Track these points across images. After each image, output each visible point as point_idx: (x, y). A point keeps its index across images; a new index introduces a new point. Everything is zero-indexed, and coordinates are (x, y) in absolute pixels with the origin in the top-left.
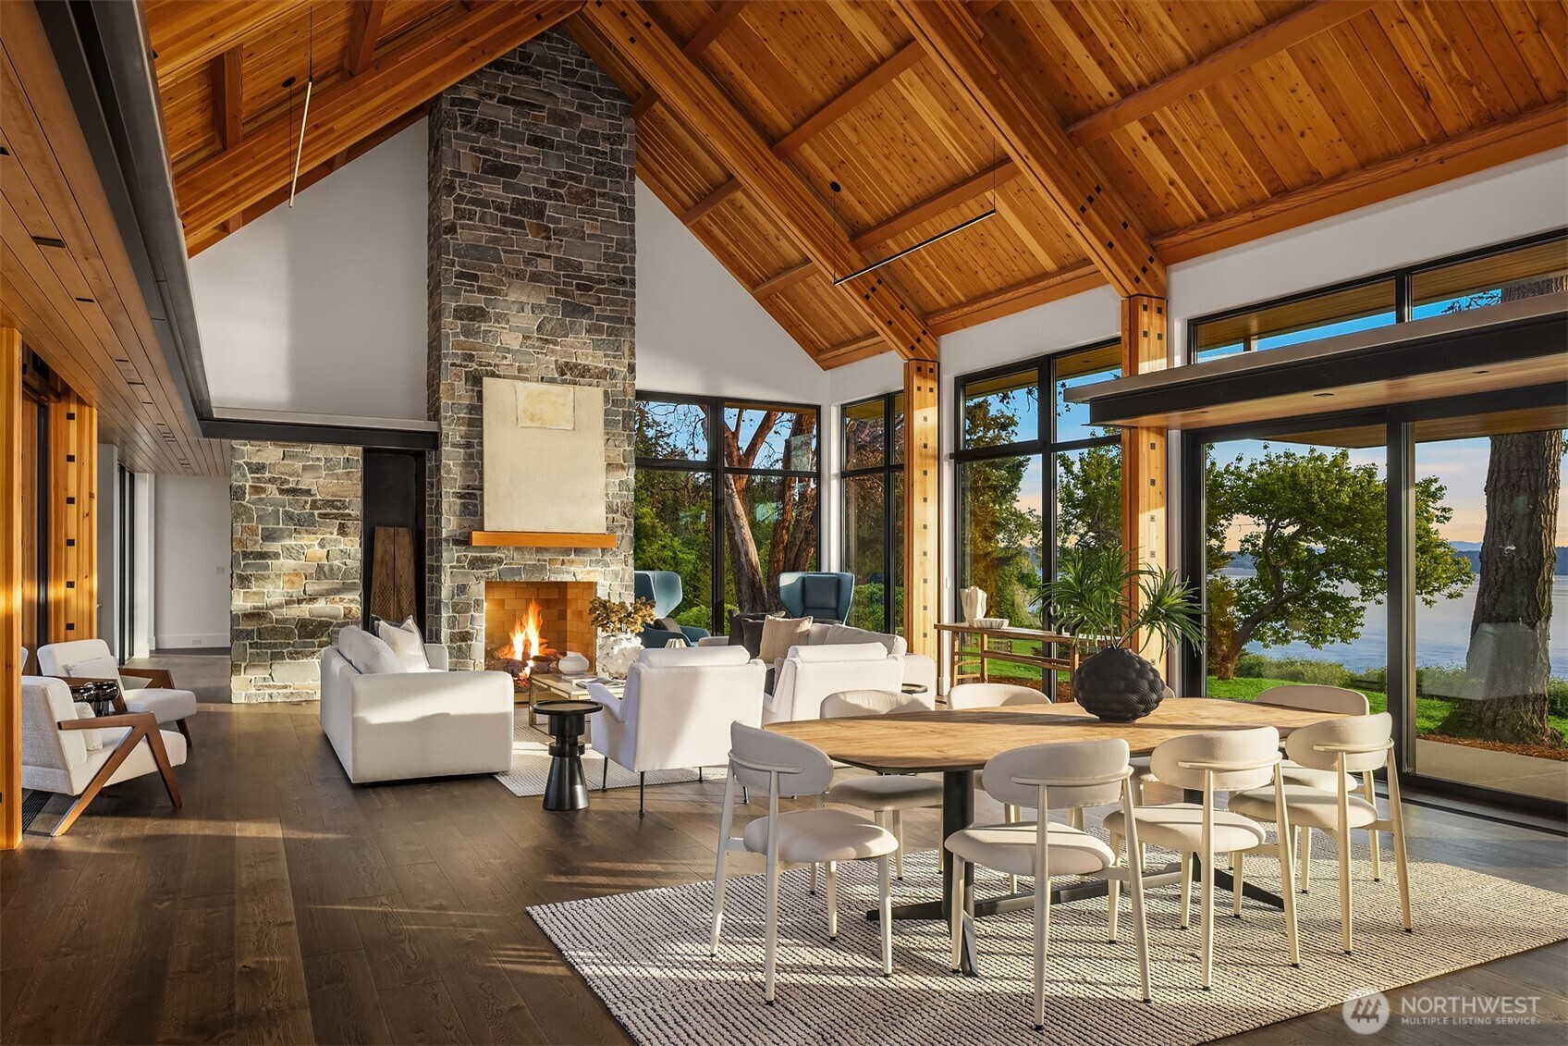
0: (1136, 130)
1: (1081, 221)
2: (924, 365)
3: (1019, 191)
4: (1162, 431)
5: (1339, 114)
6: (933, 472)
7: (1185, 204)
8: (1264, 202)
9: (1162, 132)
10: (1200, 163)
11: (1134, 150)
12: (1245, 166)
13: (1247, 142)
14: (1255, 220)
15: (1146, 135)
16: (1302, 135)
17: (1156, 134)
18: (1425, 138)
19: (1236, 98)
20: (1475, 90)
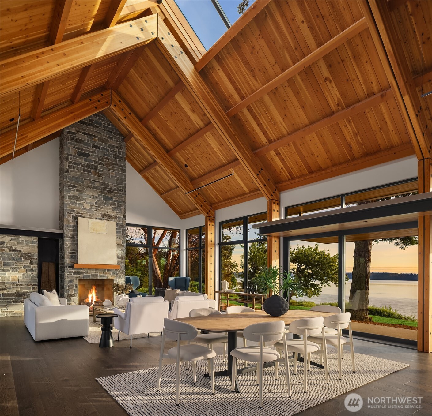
0: (273, 153)
1: (257, 178)
2: (211, 218)
4: (278, 237)
5: (327, 151)
6: (213, 248)
7: (285, 174)
8: (307, 175)
9: (280, 154)
10: (290, 163)
11: (272, 159)
12: (302, 165)
13: (303, 158)
14: (304, 180)
15: (276, 155)
16: (318, 157)
17: (278, 154)
18: (350, 159)
19: (300, 145)
20: (363, 146)
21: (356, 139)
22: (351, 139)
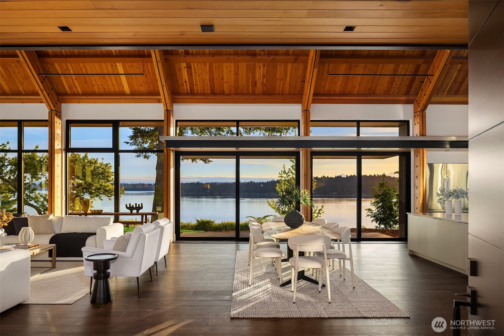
0: (184, 65)
1: (165, 85)
3: (131, 66)
4: (173, 151)
5: (236, 81)
6: (60, 155)
7: (186, 87)
8: (208, 95)
9: (191, 68)
10: (197, 79)
11: (179, 69)
12: (208, 85)
13: (212, 80)
14: (205, 99)
15: (186, 67)
16: (226, 82)
17: (189, 68)
18: (251, 93)
19: (216, 68)
20: (265, 87)
21: (262, 80)
22: (259, 78)
